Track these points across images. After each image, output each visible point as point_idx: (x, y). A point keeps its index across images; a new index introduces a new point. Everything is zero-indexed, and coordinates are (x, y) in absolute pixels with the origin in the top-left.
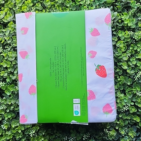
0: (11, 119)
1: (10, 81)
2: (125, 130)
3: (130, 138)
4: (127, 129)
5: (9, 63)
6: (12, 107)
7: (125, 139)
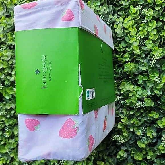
0: (13, 125)
1: (9, 83)
2: (142, 130)
3: (149, 139)
4: (144, 129)
5: (5, 63)
6: (13, 112)
7: (142, 140)
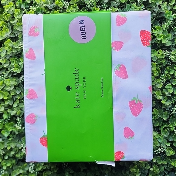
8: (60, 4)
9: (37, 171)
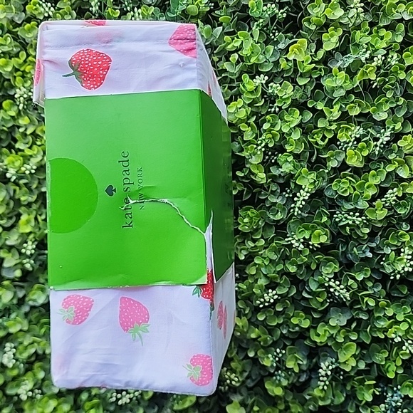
8: (36, 9)
9: (23, 363)
